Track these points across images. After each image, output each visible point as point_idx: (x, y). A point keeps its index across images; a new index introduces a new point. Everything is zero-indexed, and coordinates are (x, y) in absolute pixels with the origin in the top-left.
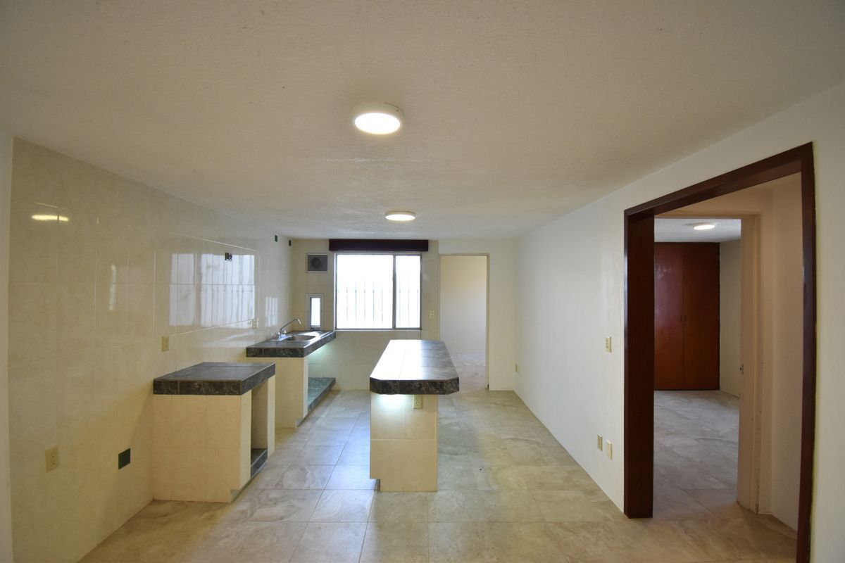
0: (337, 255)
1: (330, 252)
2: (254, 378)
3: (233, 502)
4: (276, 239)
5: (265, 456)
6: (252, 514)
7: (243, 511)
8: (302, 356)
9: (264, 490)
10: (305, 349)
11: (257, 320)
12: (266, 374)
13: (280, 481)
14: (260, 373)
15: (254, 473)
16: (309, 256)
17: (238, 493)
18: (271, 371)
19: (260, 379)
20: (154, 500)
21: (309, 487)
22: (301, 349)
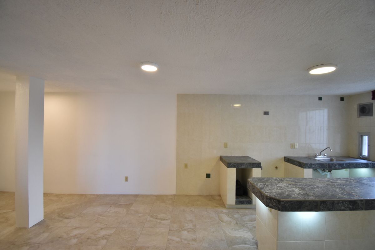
1: (374, 101)
2: (238, 164)
3: (227, 208)
4: (320, 99)
5: (249, 202)
6: (221, 214)
7: (222, 212)
8: (303, 168)
9: (238, 213)
10: (305, 164)
11: (296, 144)
12: (250, 165)
13: (247, 215)
14: (244, 163)
15: (239, 204)
16: (360, 105)
17: (231, 207)
18: (255, 165)
19: (243, 166)
20: (220, 195)
21: (247, 224)
22: (303, 163)
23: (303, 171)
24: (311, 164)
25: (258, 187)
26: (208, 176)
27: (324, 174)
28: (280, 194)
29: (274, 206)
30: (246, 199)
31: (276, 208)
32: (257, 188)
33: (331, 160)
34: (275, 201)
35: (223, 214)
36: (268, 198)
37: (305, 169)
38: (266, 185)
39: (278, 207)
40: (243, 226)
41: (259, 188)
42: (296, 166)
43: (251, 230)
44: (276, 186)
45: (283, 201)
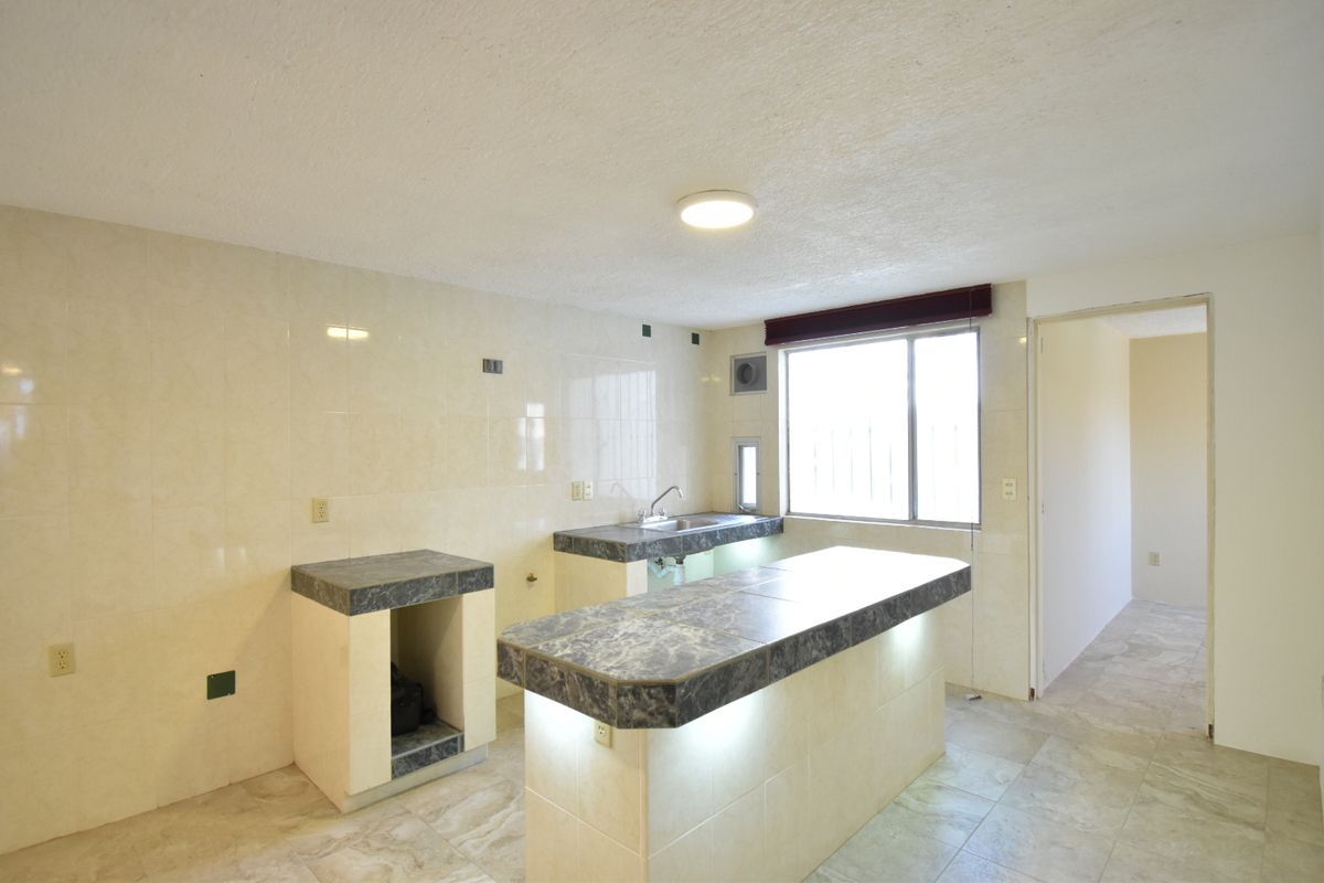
0: (787, 355)
1: (770, 348)
2: (399, 586)
3: (349, 814)
4: (647, 331)
5: (451, 744)
6: (329, 854)
7: (330, 841)
8: (623, 561)
9: (408, 812)
10: (630, 546)
11: (586, 484)
12: (451, 586)
13: (448, 807)
14: (426, 579)
15: (408, 772)
16: (736, 361)
17: (372, 801)
18: (473, 580)
19: (425, 592)
20: (294, 764)
21: (461, 844)
22: (622, 545)
23: (625, 572)
24: (644, 544)
25: (562, 657)
26: (221, 685)
27: (664, 572)
28: (657, 658)
29: (651, 714)
30: (438, 737)
31: (660, 718)
32: (557, 662)
33: (680, 526)
34: (652, 691)
35: (336, 850)
36: (627, 687)
37: (629, 564)
38: (586, 641)
39: (667, 714)
40: (449, 861)
41: (569, 660)
42: (598, 560)
43: (485, 863)
44: (616, 636)
45: (682, 684)
